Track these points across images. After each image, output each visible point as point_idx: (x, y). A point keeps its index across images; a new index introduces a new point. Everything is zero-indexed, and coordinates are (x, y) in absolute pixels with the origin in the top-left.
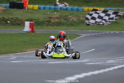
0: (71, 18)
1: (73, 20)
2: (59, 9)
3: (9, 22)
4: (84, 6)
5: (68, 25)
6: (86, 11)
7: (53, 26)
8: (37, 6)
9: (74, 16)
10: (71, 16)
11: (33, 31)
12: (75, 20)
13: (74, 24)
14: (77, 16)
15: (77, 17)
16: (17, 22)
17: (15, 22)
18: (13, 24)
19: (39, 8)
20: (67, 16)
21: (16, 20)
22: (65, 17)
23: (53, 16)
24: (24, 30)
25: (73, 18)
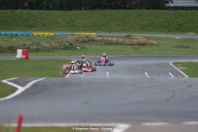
2: (10, 35)
5: (45, 51)
11: (27, 58)
12: (48, 46)
14: (49, 42)
20: (39, 43)
23: (26, 43)
24: (17, 57)
25: (45, 45)
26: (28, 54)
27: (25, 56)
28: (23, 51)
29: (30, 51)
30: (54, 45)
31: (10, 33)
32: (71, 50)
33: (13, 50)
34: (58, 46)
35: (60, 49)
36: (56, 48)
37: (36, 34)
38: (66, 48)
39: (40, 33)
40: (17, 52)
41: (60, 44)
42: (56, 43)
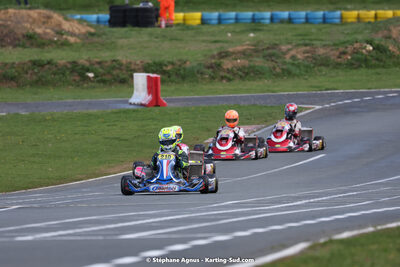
0: (289, 50)
1: (293, 57)
2: (268, 21)
3: (91, 75)
4: (349, 7)
5: (277, 76)
6: (352, 23)
7: (229, 80)
8: (198, 15)
9: (298, 45)
10: (290, 47)
11: (156, 102)
12: (299, 56)
13: (294, 69)
14: (306, 45)
15: (308, 48)
16: (115, 73)
17: (109, 73)
18: (104, 82)
19: (204, 21)
20: (275, 46)
21: (114, 68)
22: (268, 48)
23: (231, 50)
24: (132, 100)
25: (293, 52)
28: (148, 78)
30: (321, 51)
32: (375, 67)
34: (333, 54)
35: (337, 66)
36: (324, 63)
37: (351, 15)
38: (359, 62)
39: (363, 13)
41: (342, 49)
42: (328, 46)
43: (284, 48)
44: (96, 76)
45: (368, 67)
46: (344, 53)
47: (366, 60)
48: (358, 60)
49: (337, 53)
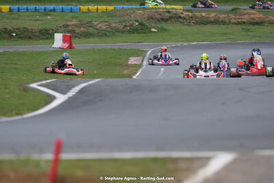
0: (98, 24)
1: (100, 27)
3: (14, 34)
5: (101, 36)
7: (79, 38)
8: (8, 7)
9: (101, 22)
11: (71, 47)
12: (104, 28)
14: (105, 22)
15: (107, 23)
16: (25, 34)
17: (22, 34)
20: (90, 22)
21: (25, 31)
24: (54, 46)
25: (100, 25)
26: (73, 41)
27: (66, 45)
28: (64, 36)
29: (76, 37)
30: (114, 25)
31: (43, 7)
32: (142, 33)
33: (48, 35)
34: (120, 27)
35: (123, 32)
36: (118, 31)
37: (84, 8)
38: (134, 31)
40: (54, 38)
41: (124, 24)
42: (117, 23)
43: (95, 23)
44: (17, 35)
45: (138, 33)
46: (126, 26)
47: (137, 30)
48: (133, 29)
49: (122, 26)
